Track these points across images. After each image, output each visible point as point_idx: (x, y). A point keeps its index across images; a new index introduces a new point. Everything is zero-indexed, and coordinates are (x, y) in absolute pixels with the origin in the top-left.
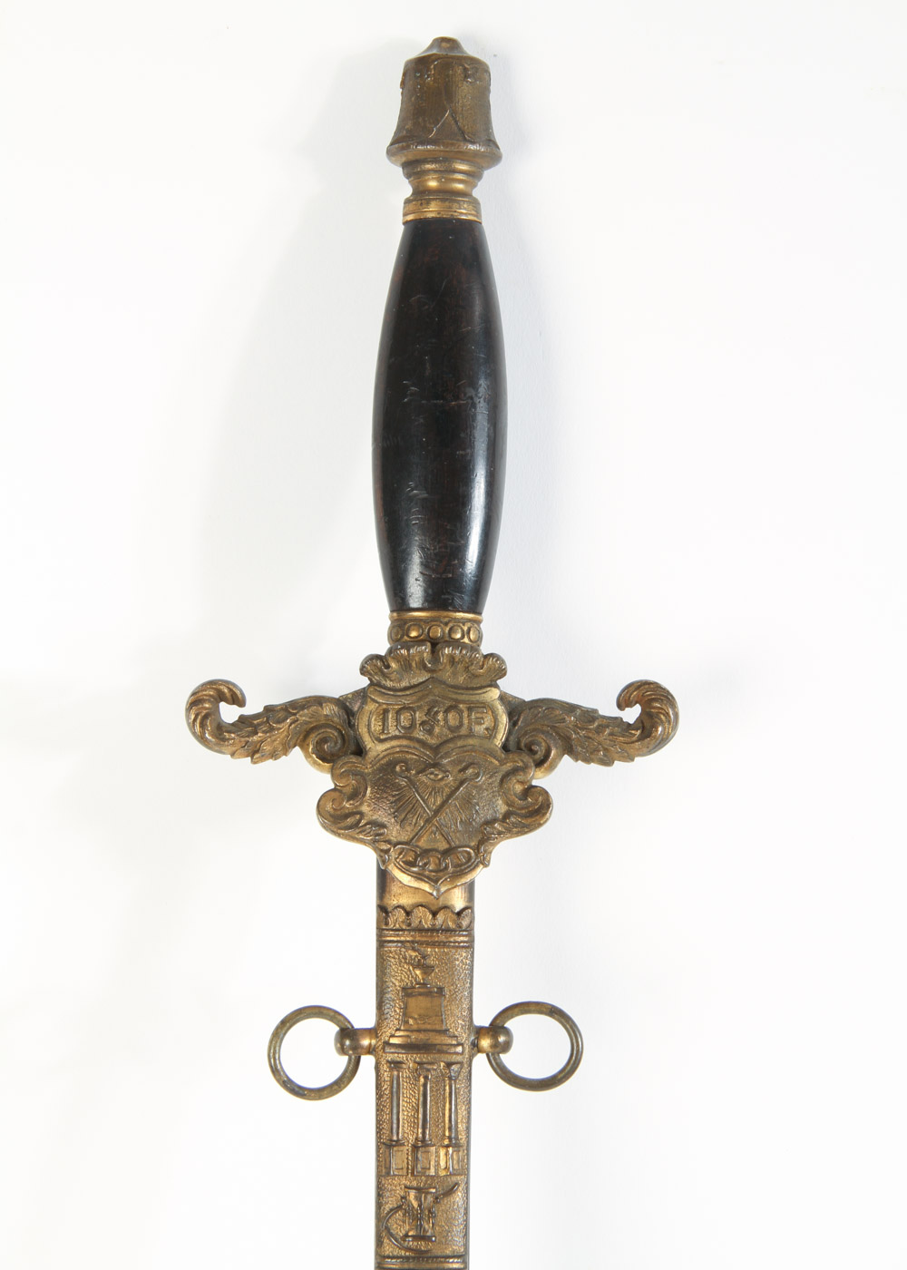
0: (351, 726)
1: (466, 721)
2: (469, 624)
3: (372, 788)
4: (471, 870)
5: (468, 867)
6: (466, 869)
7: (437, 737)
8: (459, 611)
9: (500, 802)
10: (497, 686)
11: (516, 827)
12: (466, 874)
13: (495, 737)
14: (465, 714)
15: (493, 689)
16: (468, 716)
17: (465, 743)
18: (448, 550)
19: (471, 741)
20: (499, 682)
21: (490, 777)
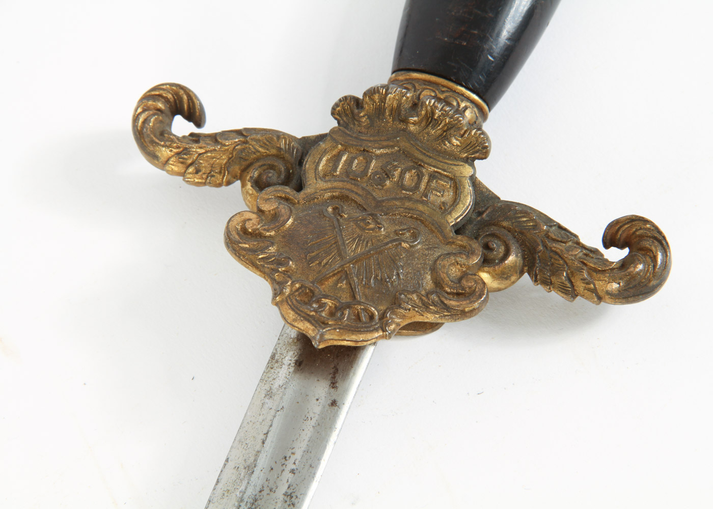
0: (301, 163)
1: (423, 186)
2: (468, 104)
3: (295, 220)
4: (367, 331)
5: (365, 327)
6: (362, 327)
7: (387, 191)
8: (462, 86)
9: (429, 277)
10: (472, 166)
11: (435, 306)
12: (360, 332)
13: (450, 213)
14: (425, 179)
15: (467, 166)
16: (429, 182)
17: (414, 206)
18: (472, 18)
19: (420, 207)
20: (477, 162)
21: (427, 249)
